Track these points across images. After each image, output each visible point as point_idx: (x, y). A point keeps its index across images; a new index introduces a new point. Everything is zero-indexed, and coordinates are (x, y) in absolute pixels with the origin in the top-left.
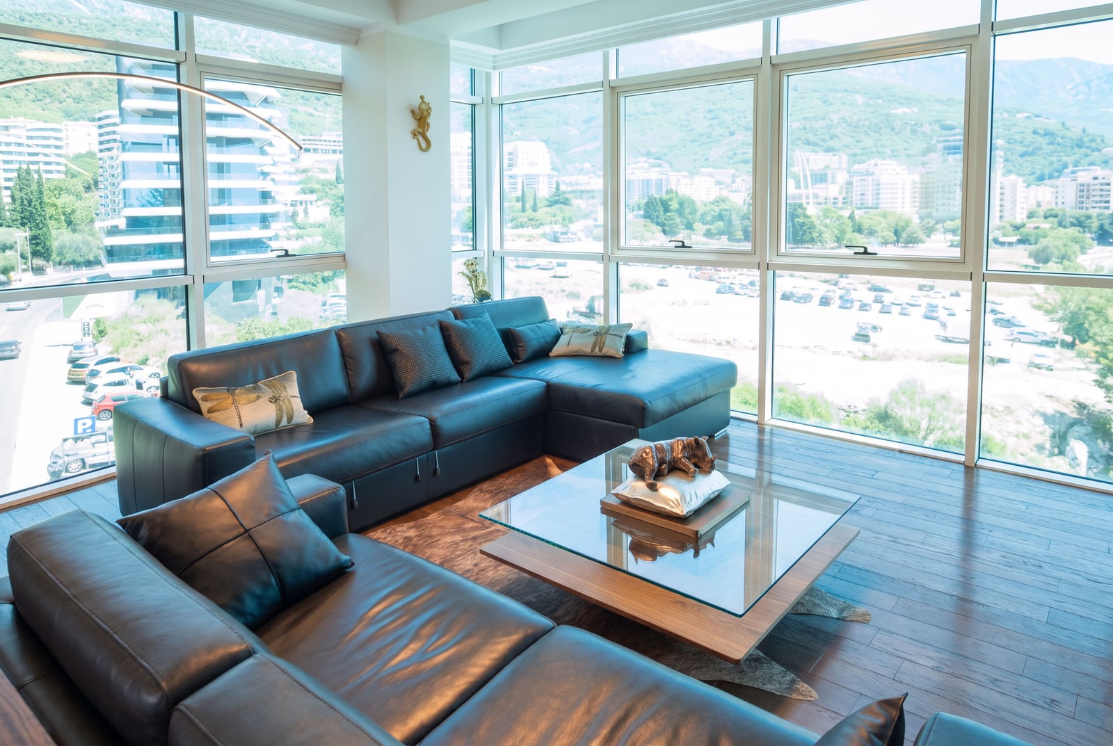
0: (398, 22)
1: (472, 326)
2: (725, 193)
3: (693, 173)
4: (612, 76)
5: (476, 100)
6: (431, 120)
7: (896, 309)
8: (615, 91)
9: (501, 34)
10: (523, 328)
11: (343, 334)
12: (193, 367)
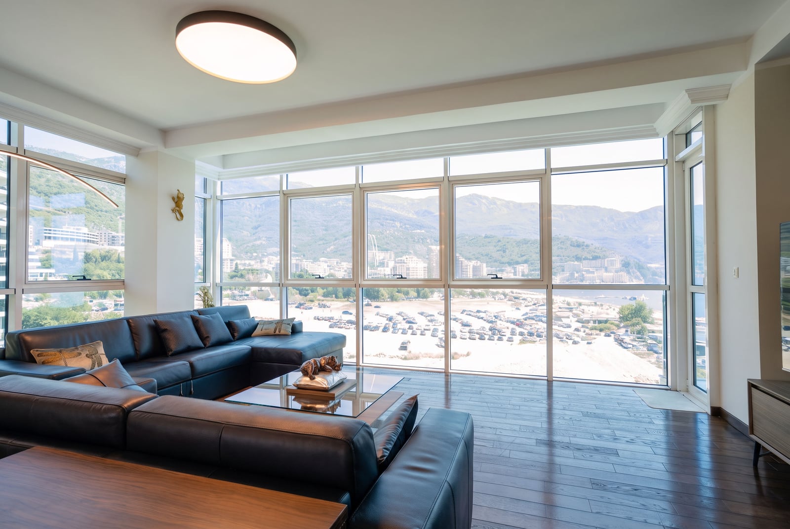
0: (165, 148)
1: (211, 319)
2: (332, 271)
3: (315, 260)
4: (284, 188)
5: (207, 196)
6: (184, 203)
7: (419, 332)
8: (287, 196)
9: (225, 161)
10: (238, 321)
11: (130, 321)
12: (28, 338)
